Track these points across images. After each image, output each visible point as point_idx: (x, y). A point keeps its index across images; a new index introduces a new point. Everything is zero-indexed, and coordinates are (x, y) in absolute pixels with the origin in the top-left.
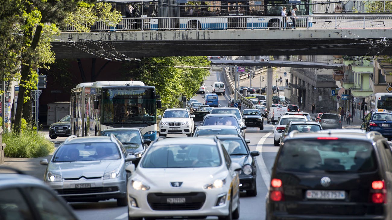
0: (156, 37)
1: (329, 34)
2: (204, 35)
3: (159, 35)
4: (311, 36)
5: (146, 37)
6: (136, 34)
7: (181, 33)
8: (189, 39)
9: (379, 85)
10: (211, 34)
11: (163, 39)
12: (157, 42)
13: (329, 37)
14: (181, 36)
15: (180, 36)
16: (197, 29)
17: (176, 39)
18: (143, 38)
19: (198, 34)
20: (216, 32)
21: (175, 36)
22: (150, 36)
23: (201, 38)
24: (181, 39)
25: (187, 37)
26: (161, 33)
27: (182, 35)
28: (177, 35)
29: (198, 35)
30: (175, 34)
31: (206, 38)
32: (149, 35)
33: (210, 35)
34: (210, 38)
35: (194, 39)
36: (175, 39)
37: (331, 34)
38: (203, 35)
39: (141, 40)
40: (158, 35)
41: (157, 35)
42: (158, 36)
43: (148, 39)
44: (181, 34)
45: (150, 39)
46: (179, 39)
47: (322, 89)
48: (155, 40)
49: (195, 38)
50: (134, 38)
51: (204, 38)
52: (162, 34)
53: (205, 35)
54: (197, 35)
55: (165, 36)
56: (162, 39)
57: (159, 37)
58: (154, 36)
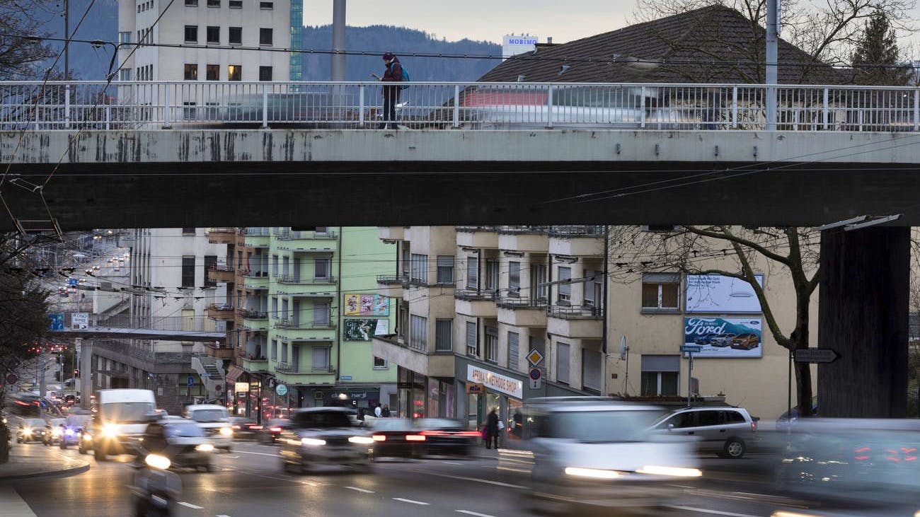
0: (117, 151)
1: (717, 147)
2: (289, 146)
3: (130, 144)
4: (657, 154)
5: (84, 149)
6: (45, 141)
7: (207, 136)
8: (236, 160)
9: (436, 353)
10: (314, 142)
11: (144, 159)
12: (122, 167)
13: (716, 155)
14: (208, 150)
15: (203, 149)
16: (265, 125)
17: (192, 159)
18: (71, 153)
19: (267, 142)
20: (333, 135)
21: (188, 148)
22: (98, 149)
23: (279, 156)
24: (208, 157)
25: (230, 151)
26: (136, 137)
27: (212, 144)
28: (194, 145)
29: (270, 145)
30: (188, 140)
31: (298, 157)
32: (91, 144)
33: (310, 146)
34: (310, 157)
35: (254, 159)
36: (187, 158)
37: (721, 147)
38: (287, 146)
39: (66, 160)
40: (126, 144)
41: (120, 142)
42: (126, 148)
43: (89, 157)
44: (208, 143)
45: (97, 159)
46: (199, 159)
47: (163, 377)
48: (114, 161)
49: (257, 155)
50: (37, 155)
51: (291, 158)
52: (139, 140)
53: (292, 146)
54: (264, 144)
55: (151, 149)
56: (138, 158)
57: (129, 150)
58: (112, 149)
